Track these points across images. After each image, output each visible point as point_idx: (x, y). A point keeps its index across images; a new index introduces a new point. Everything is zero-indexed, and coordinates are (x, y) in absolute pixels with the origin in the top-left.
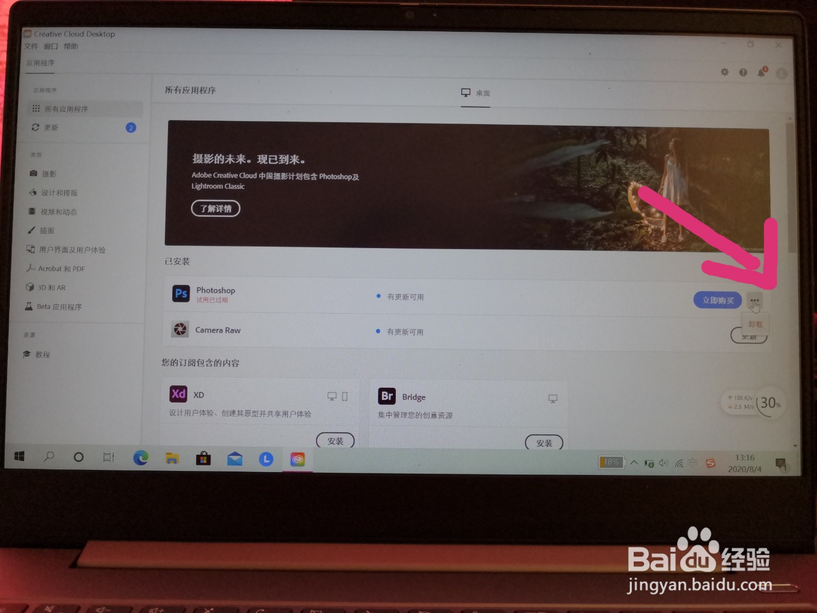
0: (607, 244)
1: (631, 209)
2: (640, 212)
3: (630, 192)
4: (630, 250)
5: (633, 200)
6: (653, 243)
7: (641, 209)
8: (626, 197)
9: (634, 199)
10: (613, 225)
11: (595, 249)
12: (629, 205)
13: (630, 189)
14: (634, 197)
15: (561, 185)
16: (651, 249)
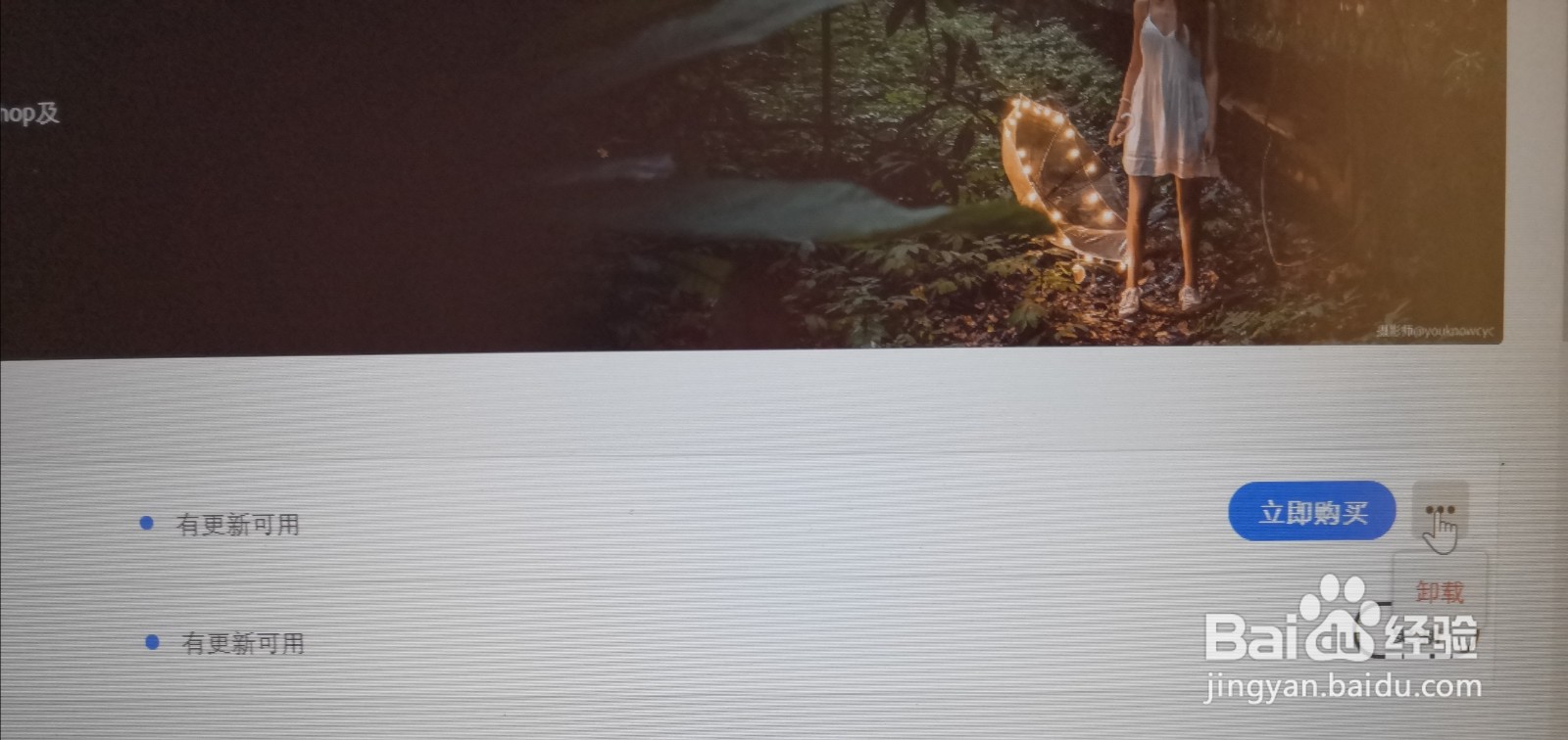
0: (926, 322)
1: (1014, 195)
2: (1043, 206)
3: (1008, 136)
4: (1007, 342)
5: (1020, 166)
6: (1089, 317)
7: (1047, 198)
8: (995, 154)
9: (1024, 161)
10: (948, 257)
11: (888, 341)
12: (1006, 182)
13: (1010, 124)
14: (1022, 153)
15: (765, 117)
16: (1084, 338)
